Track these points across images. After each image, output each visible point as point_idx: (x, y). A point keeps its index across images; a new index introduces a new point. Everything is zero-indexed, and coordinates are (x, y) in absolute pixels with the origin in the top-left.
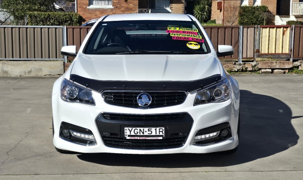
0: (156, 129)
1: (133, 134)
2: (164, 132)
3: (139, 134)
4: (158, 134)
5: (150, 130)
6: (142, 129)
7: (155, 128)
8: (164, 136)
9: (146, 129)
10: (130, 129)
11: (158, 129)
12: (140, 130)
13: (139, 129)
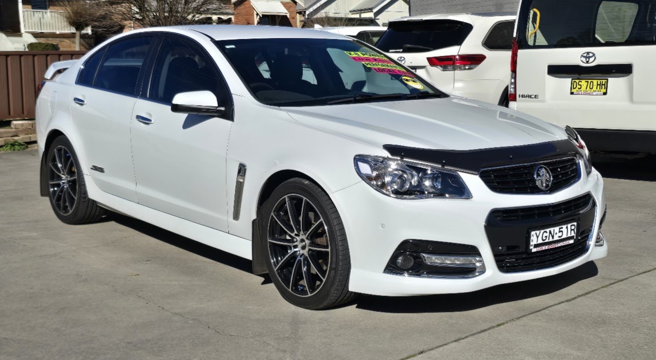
0: (567, 228)
1: (540, 241)
2: (575, 230)
3: (547, 241)
4: (569, 235)
5: (561, 230)
6: (552, 229)
7: (566, 226)
8: (575, 238)
9: (557, 229)
10: (538, 232)
11: (569, 226)
12: (550, 232)
13: (548, 230)
